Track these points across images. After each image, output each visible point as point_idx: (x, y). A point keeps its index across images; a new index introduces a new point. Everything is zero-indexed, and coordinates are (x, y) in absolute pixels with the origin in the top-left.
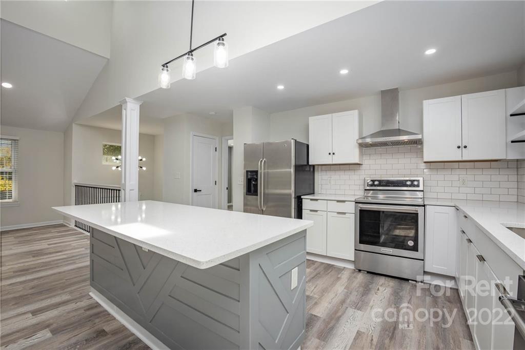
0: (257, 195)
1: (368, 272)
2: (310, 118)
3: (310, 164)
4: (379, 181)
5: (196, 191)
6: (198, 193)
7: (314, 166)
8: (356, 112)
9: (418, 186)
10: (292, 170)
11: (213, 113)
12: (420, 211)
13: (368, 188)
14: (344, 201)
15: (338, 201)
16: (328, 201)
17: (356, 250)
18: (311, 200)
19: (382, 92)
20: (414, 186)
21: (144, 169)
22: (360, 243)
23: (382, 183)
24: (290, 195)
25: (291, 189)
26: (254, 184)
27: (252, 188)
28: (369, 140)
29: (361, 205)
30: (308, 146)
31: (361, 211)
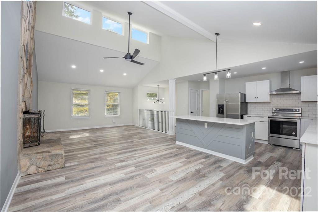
0: (223, 114)
1: (274, 145)
2: (246, 83)
3: (246, 102)
4: (280, 109)
5: (191, 112)
6: (192, 113)
7: (247, 103)
8: (268, 81)
9: (299, 111)
10: (240, 103)
11: (200, 80)
12: (298, 121)
13: (274, 112)
14: (263, 117)
15: (260, 117)
16: (256, 117)
17: (268, 136)
18: (248, 116)
19: (281, 72)
20: (297, 111)
21: (164, 103)
22: (271, 133)
23: (280, 110)
24: (239, 115)
25: (239, 112)
26: (221, 110)
27: (221, 112)
28: (274, 93)
29: (271, 119)
30: (245, 94)
31: (271, 121)
